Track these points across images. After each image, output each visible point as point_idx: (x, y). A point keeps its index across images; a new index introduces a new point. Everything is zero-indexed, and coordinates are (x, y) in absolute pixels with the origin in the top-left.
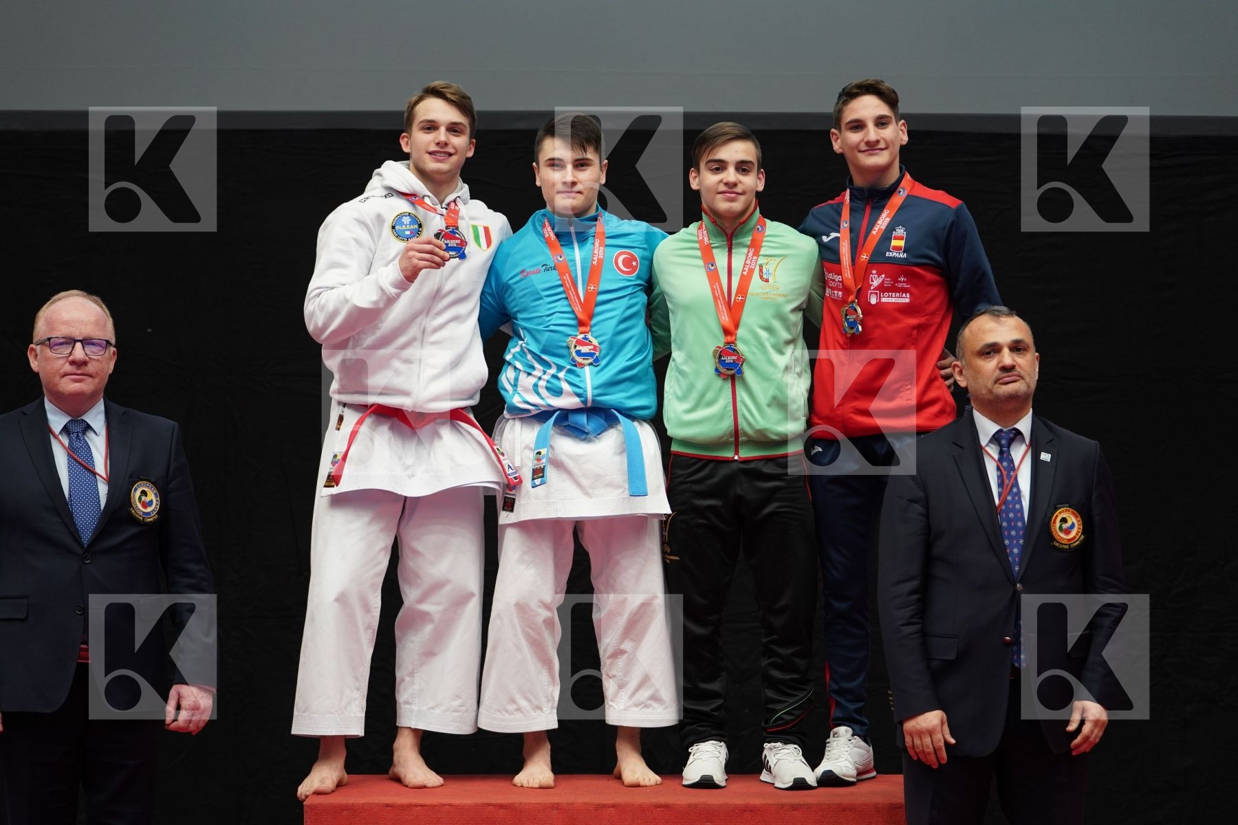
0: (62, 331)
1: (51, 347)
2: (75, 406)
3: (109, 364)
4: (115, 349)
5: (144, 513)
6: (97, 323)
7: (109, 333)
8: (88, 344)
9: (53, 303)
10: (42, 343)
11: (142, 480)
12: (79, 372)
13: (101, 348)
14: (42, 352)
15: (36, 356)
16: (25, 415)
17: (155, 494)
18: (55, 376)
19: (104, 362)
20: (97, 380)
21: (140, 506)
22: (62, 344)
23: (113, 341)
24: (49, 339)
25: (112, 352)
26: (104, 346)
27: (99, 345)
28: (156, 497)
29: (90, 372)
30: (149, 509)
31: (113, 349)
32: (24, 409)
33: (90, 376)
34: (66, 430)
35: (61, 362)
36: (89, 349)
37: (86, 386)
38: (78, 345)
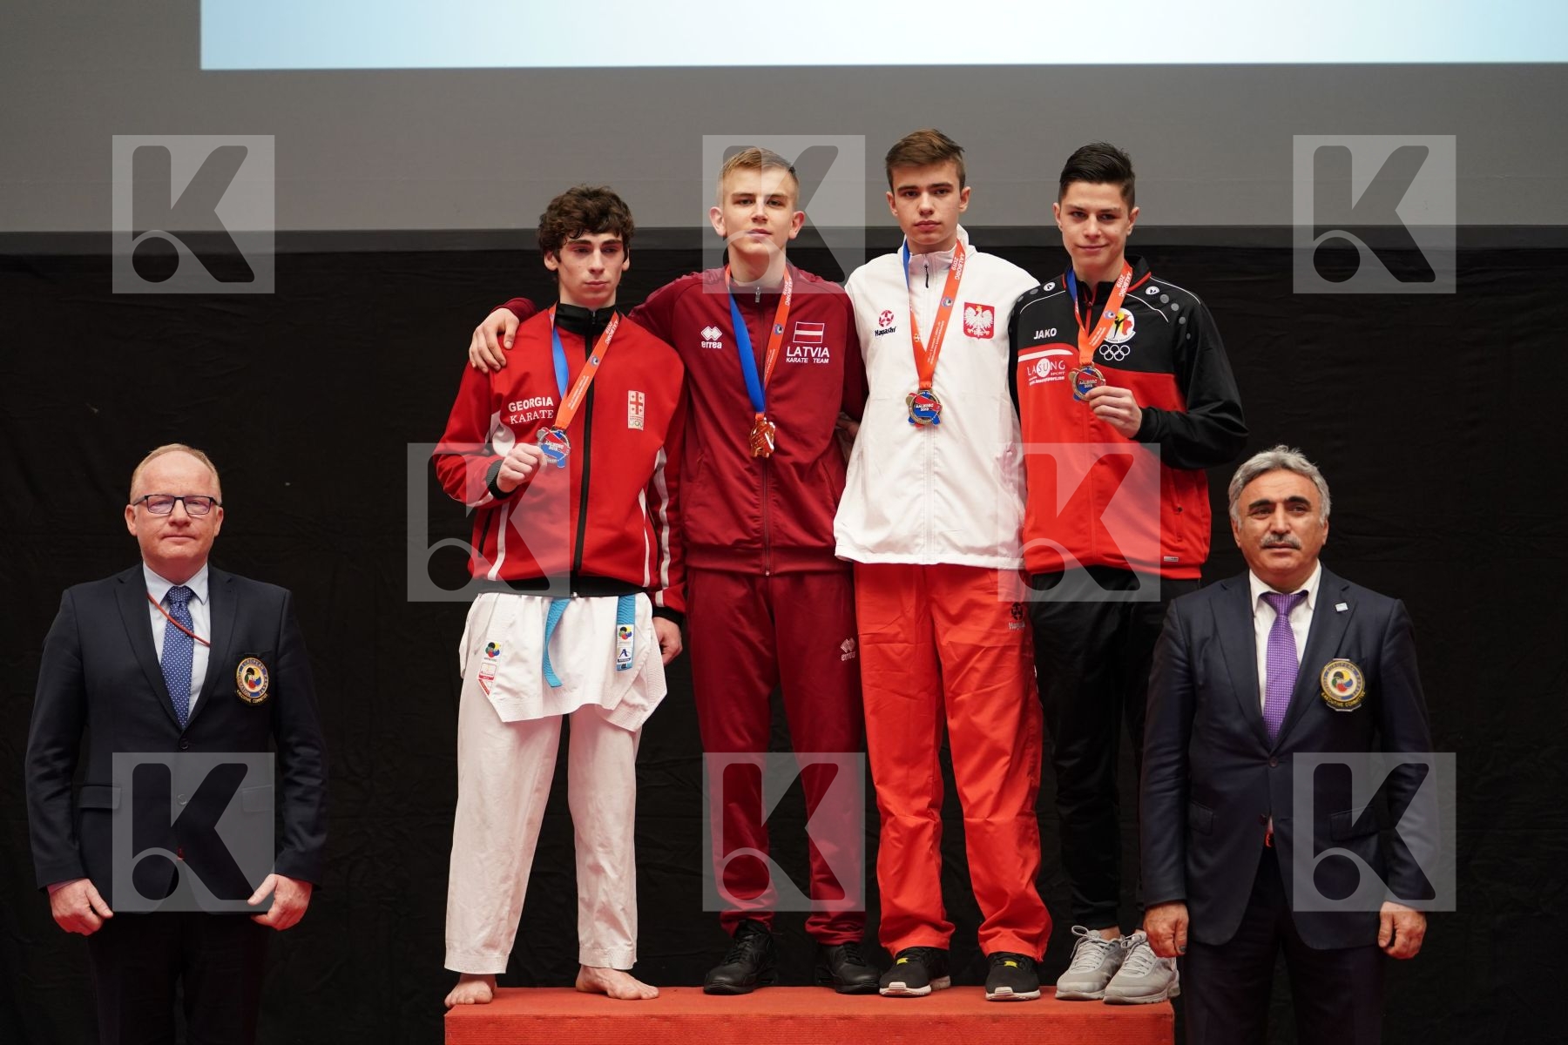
0: (163, 488)
1: (149, 506)
2: (177, 571)
3: (214, 525)
4: (221, 509)
5: (252, 694)
6: (200, 479)
7: (214, 490)
8: (190, 503)
9: (151, 459)
10: (140, 503)
11: (248, 656)
12: (180, 534)
13: (204, 507)
14: (139, 512)
15: (134, 517)
16: (122, 582)
17: (264, 672)
18: (153, 539)
19: (208, 523)
20: (200, 542)
21: (247, 687)
22: (161, 503)
23: (219, 500)
24: (146, 497)
25: (217, 512)
26: (208, 505)
27: (202, 503)
28: (264, 674)
29: (193, 534)
30: (257, 689)
31: (218, 509)
32: (120, 575)
33: (194, 537)
34: (168, 599)
35: (160, 522)
36: (191, 508)
37: (188, 549)
38: (179, 503)
